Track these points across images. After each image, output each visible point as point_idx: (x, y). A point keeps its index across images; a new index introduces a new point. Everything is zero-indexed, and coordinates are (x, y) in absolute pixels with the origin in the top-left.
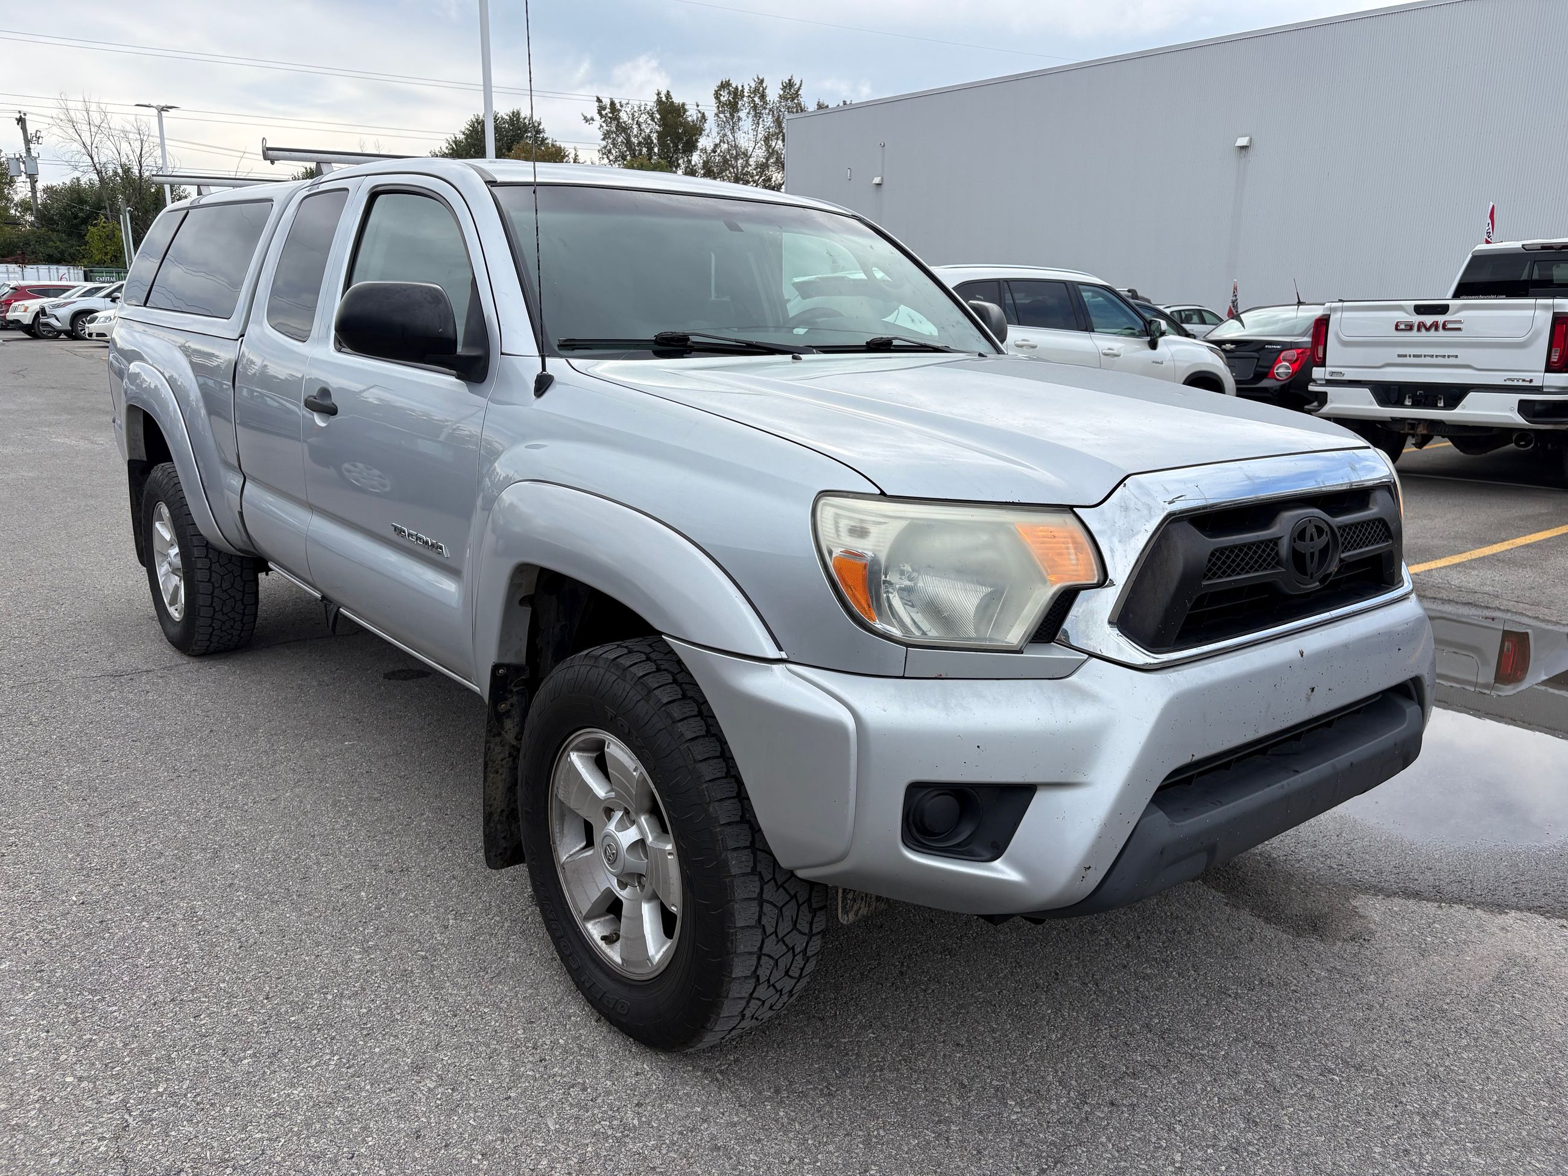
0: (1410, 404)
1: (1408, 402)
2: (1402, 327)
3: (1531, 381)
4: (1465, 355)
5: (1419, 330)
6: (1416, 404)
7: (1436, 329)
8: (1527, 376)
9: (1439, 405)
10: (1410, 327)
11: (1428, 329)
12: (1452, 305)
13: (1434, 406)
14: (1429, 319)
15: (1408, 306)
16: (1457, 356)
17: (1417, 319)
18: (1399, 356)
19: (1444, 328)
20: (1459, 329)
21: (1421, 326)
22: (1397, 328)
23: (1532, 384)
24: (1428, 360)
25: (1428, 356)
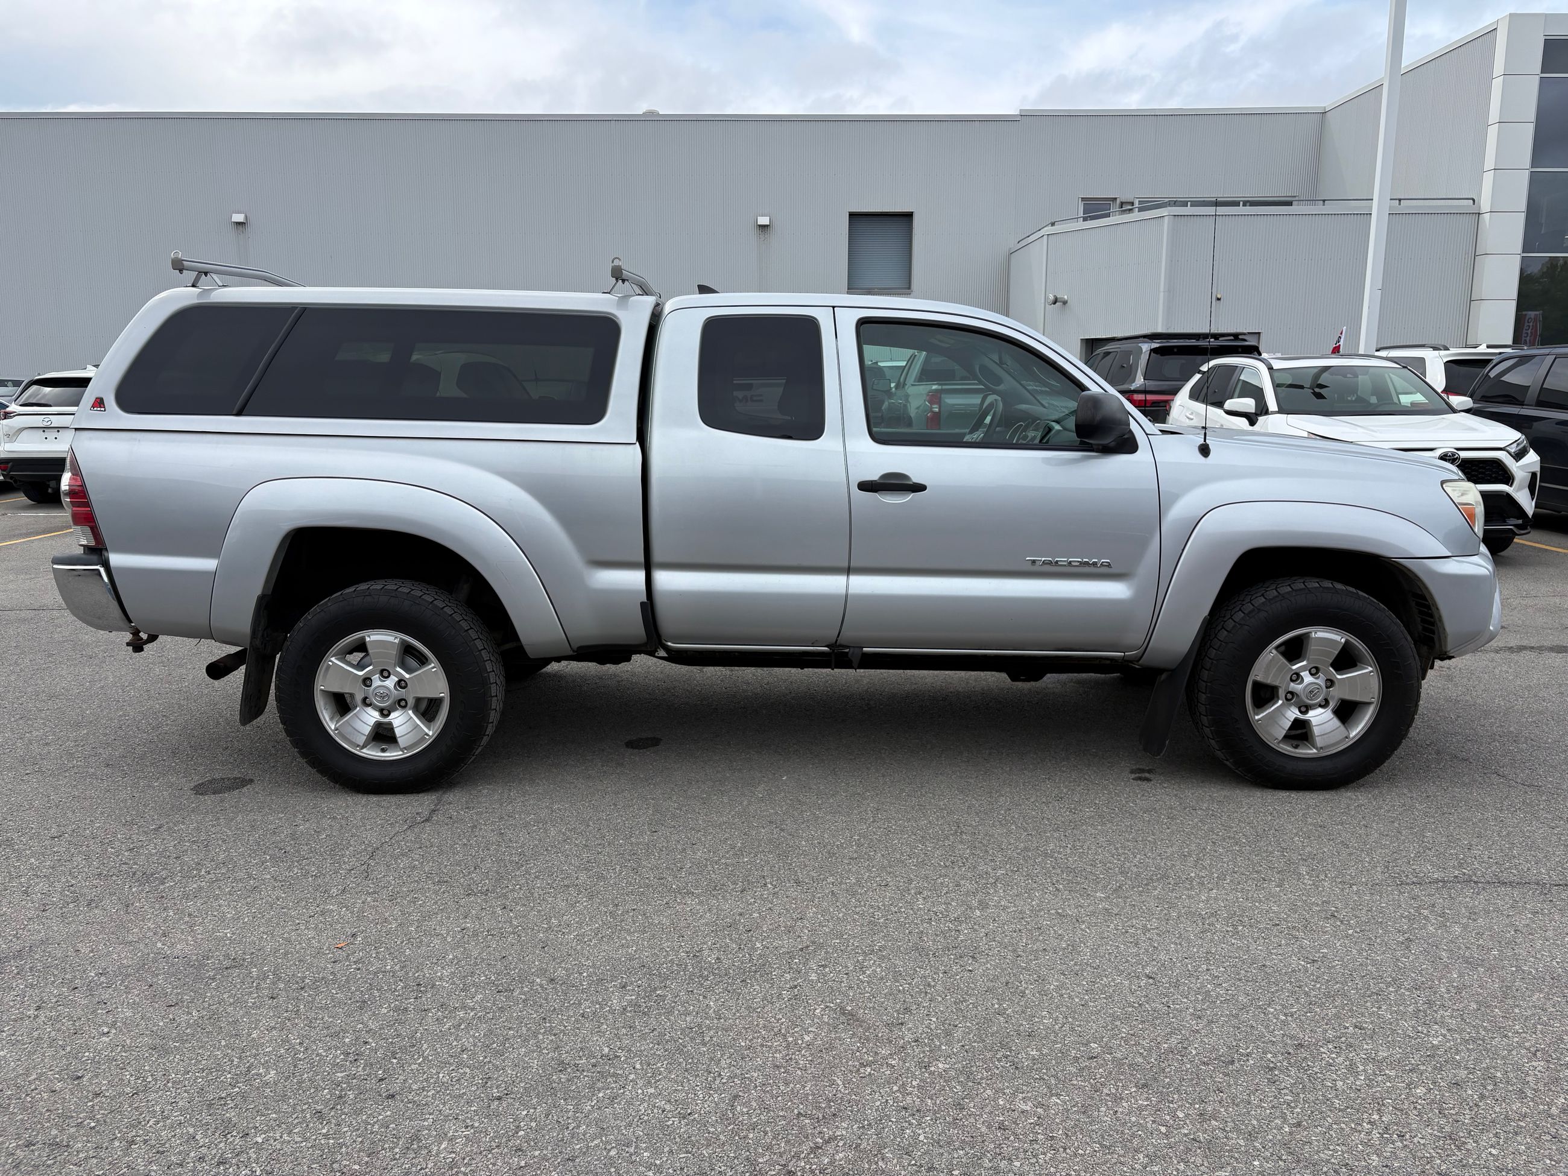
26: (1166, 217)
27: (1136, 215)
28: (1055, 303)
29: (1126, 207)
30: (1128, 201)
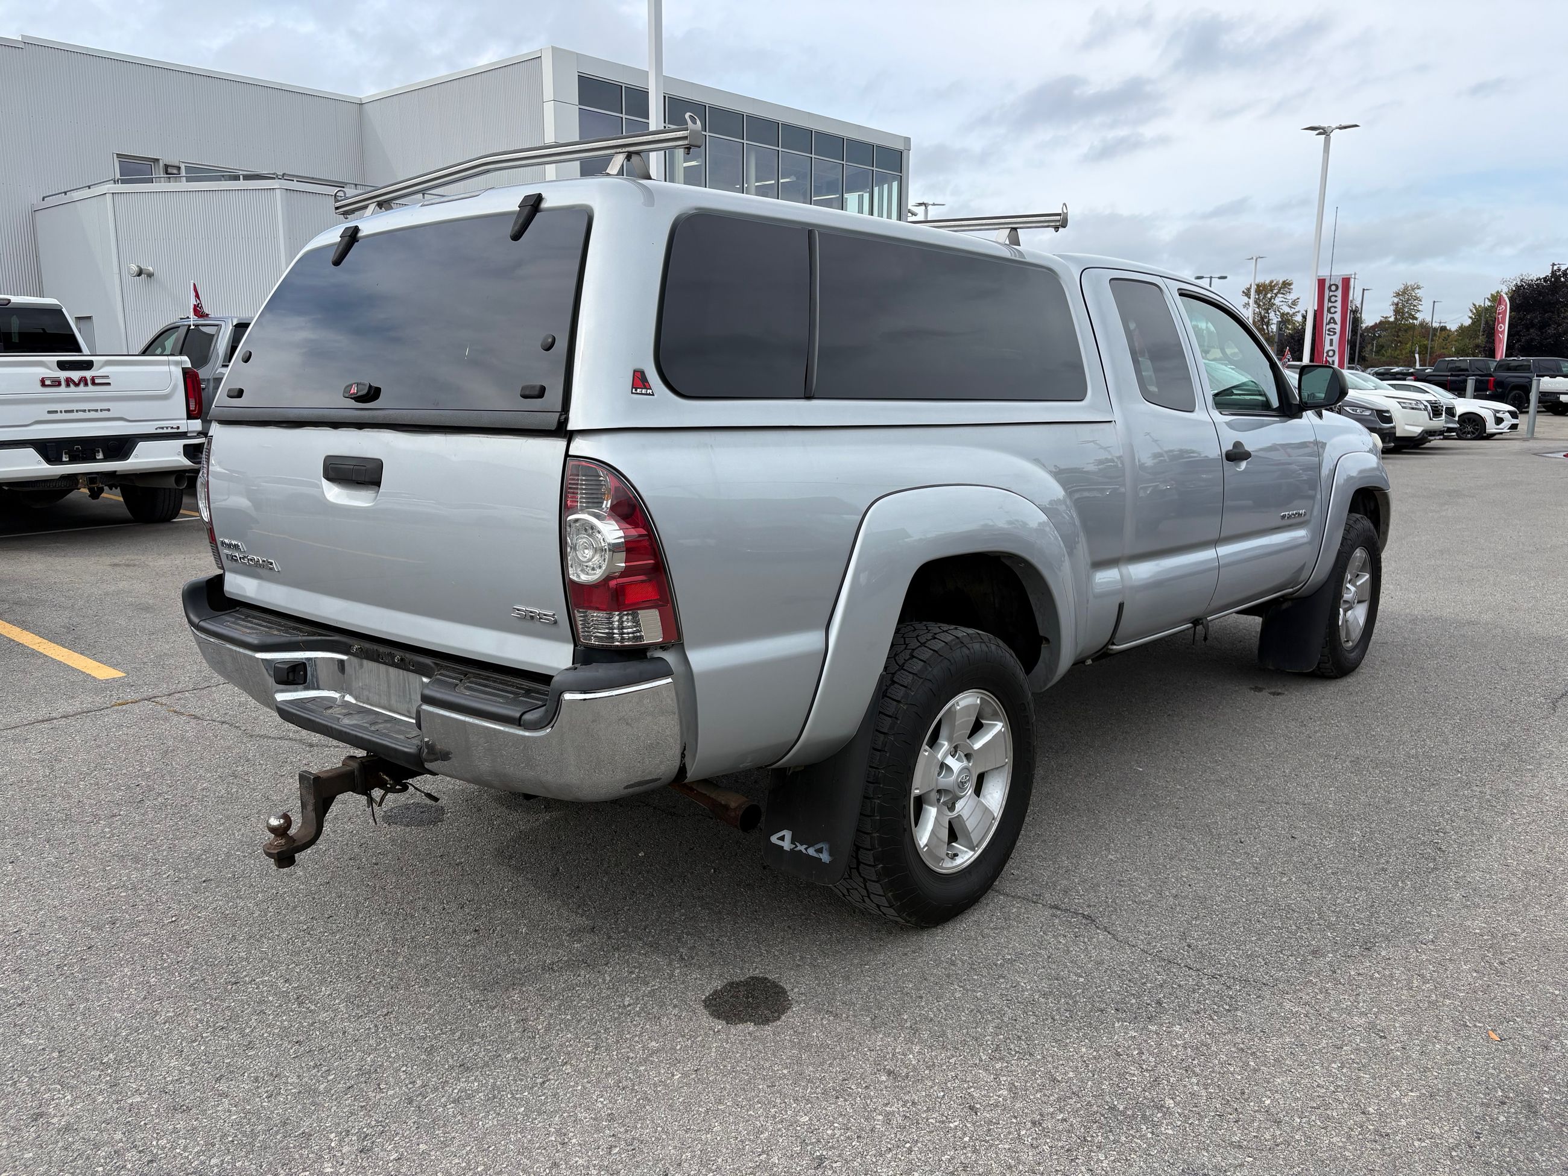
0: (68, 459)
1: (65, 458)
2: (48, 382)
3: (178, 428)
4: (117, 408)
5: (68, 385)
6: (73, 460)
7: (86, 384)
8: (174, 423)
9: (98, 458)
10: (57, 383)
11: (77, 385)
12: (97, 361)
13: (94, 460)
14: (75, 375)
15: (53, 361)
16: (109, 410)
17: (63, 375)
18: (49, 412)
19: (94, 383)
20: (109, 384)
21: (69, 382)
22: (43, 384)
23: (179, 431)
24: (81, 415)
25: (81, 411)
26: (277, 190)
27: (183, 185)
28: (139, 275)
29: (170, 171)
30: (173, 164)
